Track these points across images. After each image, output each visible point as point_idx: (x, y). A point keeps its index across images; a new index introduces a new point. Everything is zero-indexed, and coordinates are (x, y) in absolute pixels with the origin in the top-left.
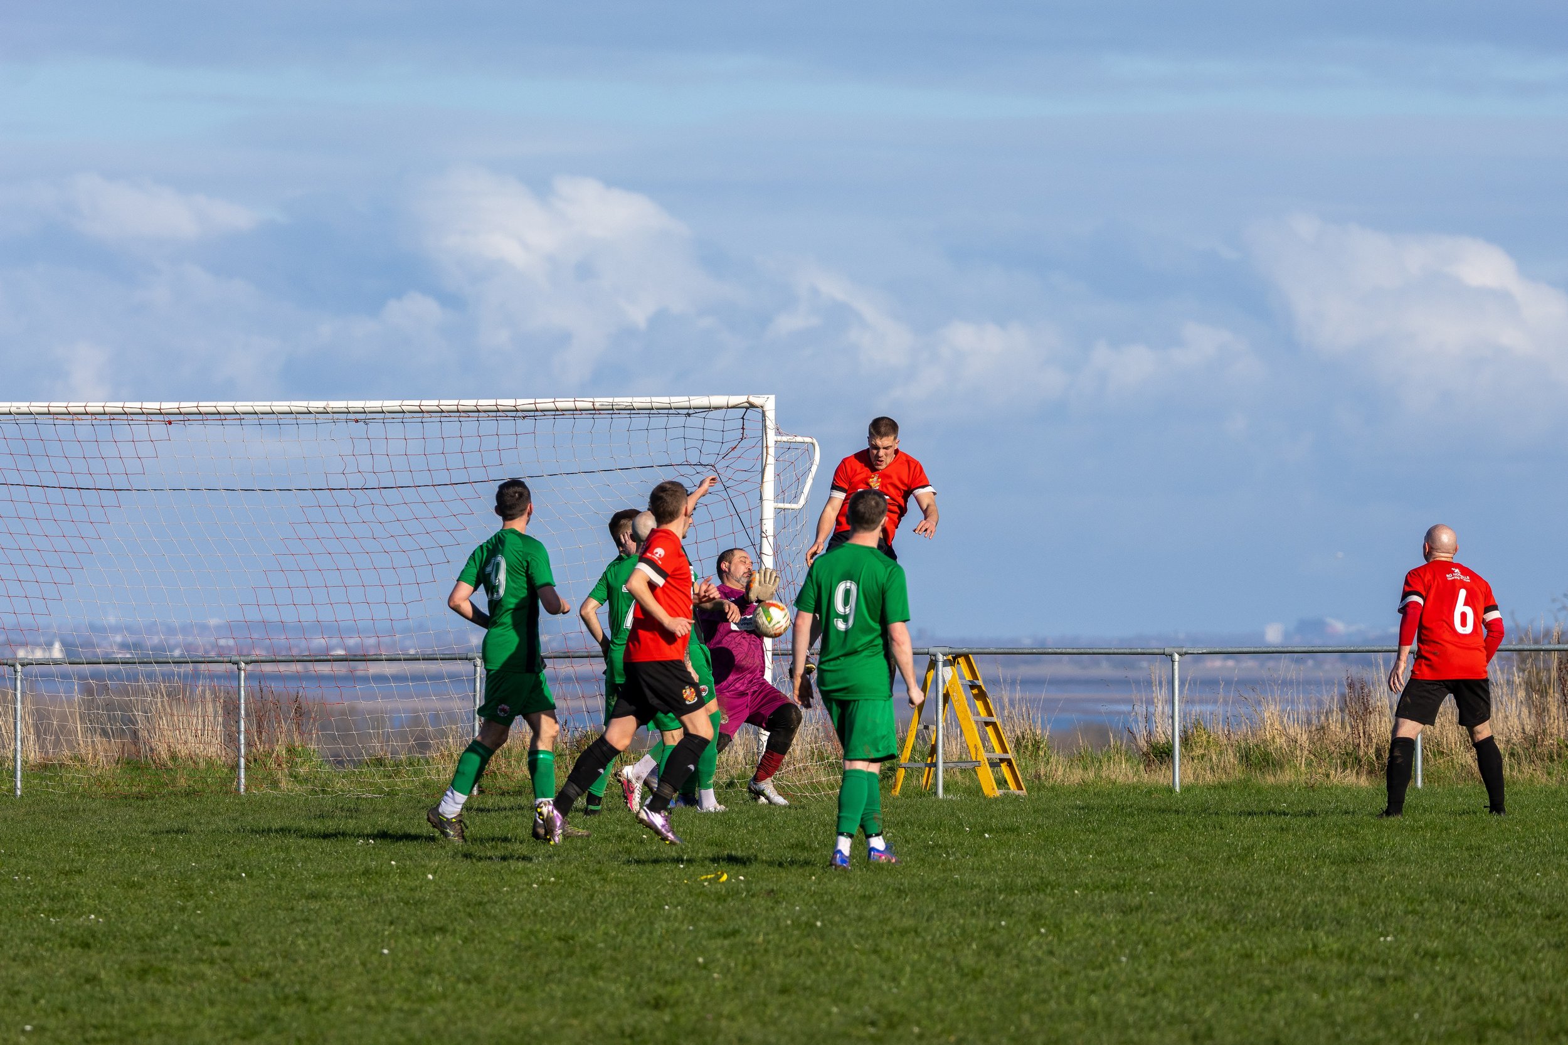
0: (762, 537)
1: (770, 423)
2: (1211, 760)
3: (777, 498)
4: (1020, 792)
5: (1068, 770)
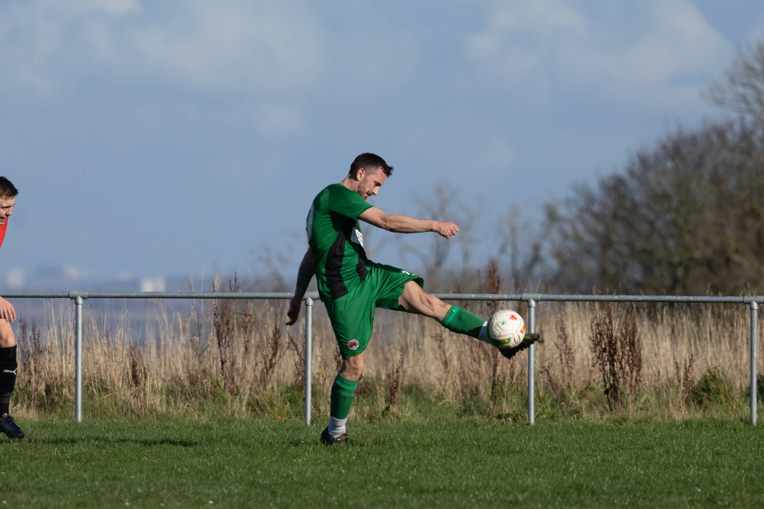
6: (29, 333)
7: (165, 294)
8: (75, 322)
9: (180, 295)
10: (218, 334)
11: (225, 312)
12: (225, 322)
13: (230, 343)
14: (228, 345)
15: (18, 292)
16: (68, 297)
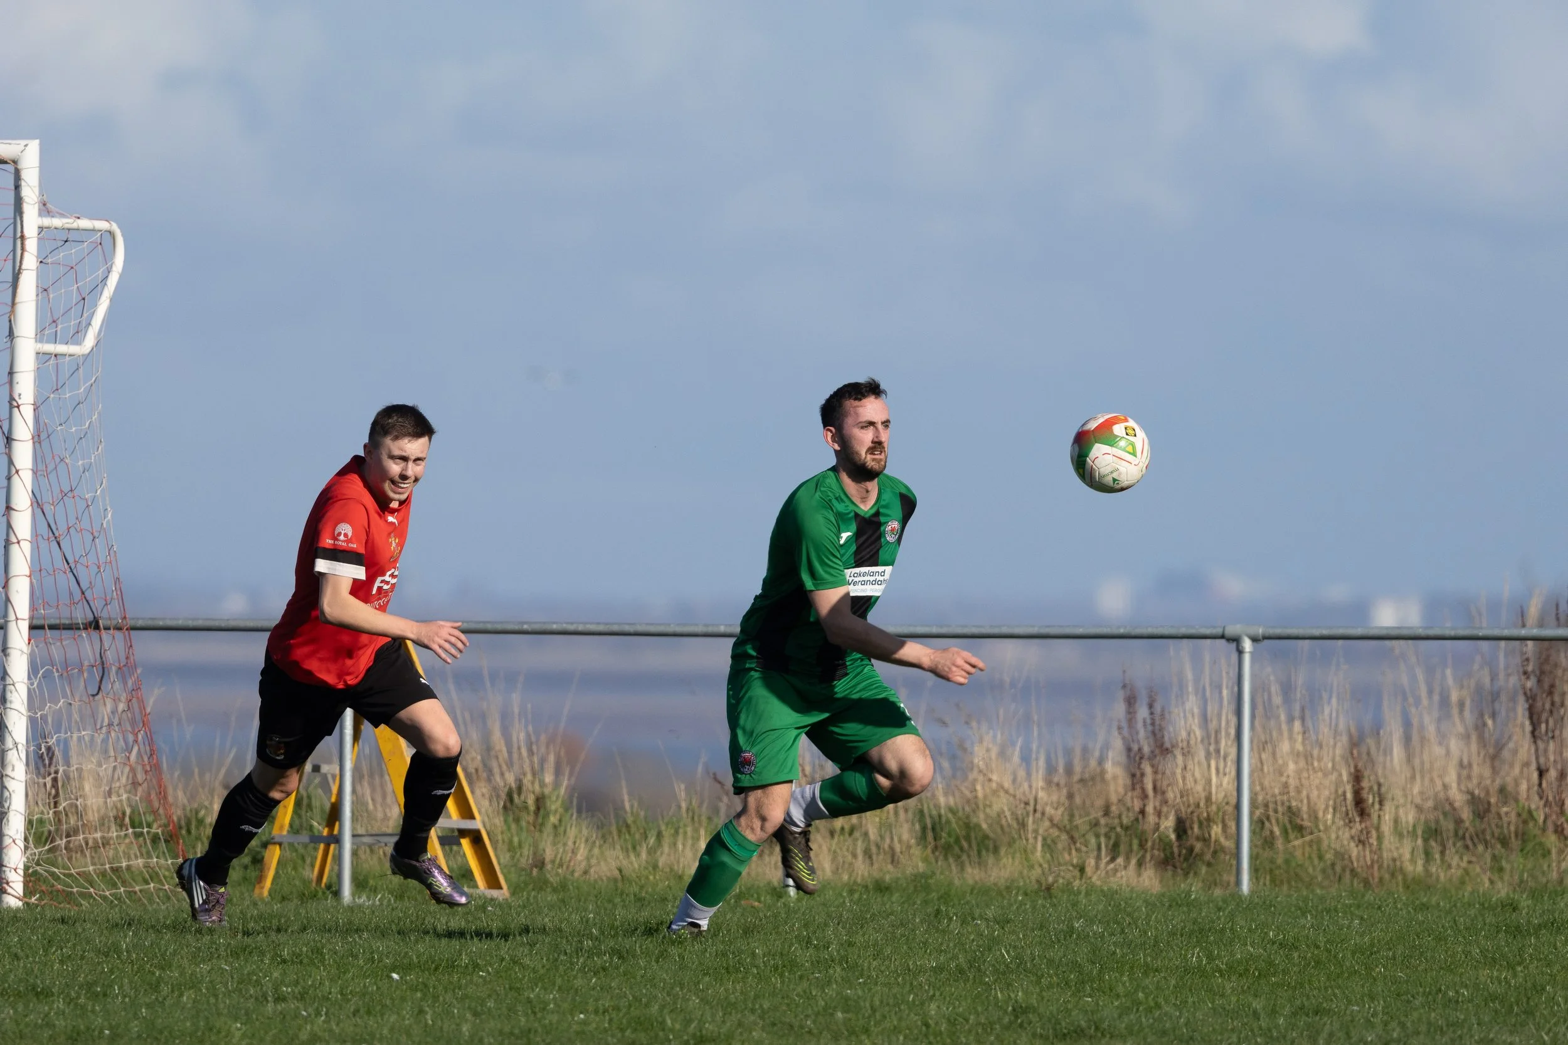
0: (11, 407)
1: (30, 194)
2: (866, 834)
3: (41, 335)
4: (495, 893)
5: (596, 851)
6: (1142, 712)
7: (1421, 632)
8: (1236, 689)
9: (1452, 633)
10: (1534, 716)
11: (1547, 668)
12: (1546, 686)
13: (1557, 733)
14: (1553, 737)
15: (1119, 627)
16: (1222, 637)
